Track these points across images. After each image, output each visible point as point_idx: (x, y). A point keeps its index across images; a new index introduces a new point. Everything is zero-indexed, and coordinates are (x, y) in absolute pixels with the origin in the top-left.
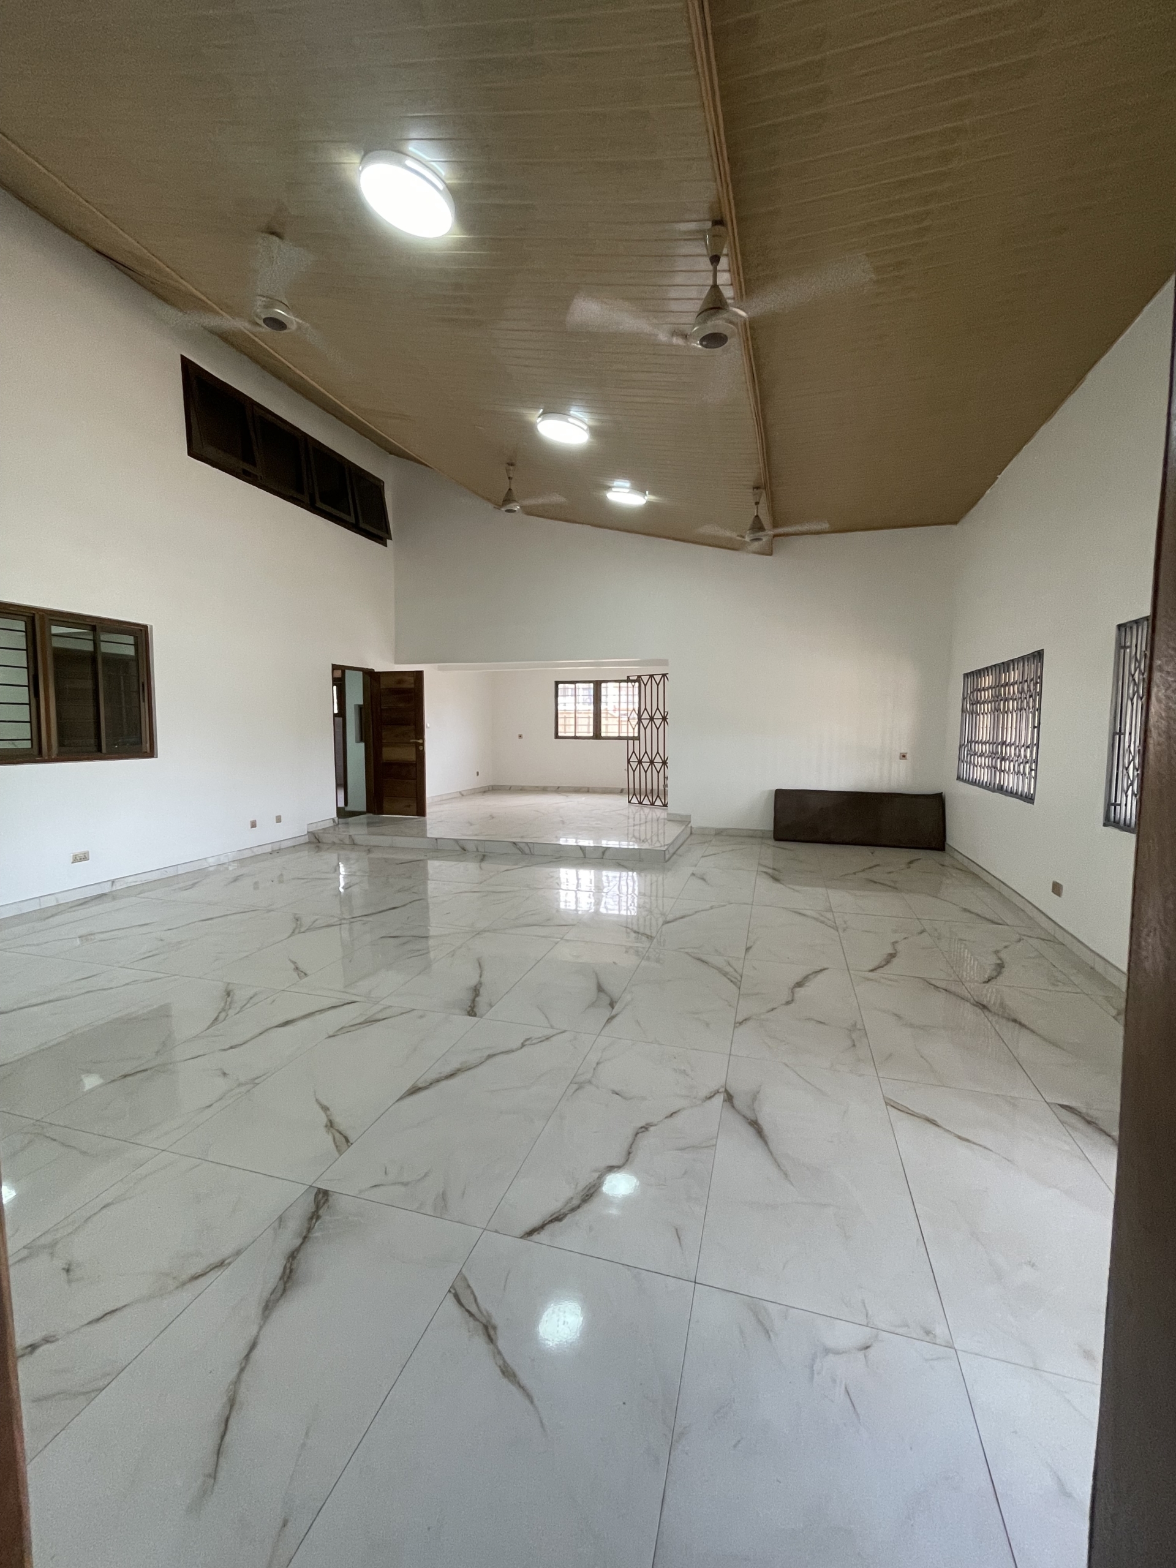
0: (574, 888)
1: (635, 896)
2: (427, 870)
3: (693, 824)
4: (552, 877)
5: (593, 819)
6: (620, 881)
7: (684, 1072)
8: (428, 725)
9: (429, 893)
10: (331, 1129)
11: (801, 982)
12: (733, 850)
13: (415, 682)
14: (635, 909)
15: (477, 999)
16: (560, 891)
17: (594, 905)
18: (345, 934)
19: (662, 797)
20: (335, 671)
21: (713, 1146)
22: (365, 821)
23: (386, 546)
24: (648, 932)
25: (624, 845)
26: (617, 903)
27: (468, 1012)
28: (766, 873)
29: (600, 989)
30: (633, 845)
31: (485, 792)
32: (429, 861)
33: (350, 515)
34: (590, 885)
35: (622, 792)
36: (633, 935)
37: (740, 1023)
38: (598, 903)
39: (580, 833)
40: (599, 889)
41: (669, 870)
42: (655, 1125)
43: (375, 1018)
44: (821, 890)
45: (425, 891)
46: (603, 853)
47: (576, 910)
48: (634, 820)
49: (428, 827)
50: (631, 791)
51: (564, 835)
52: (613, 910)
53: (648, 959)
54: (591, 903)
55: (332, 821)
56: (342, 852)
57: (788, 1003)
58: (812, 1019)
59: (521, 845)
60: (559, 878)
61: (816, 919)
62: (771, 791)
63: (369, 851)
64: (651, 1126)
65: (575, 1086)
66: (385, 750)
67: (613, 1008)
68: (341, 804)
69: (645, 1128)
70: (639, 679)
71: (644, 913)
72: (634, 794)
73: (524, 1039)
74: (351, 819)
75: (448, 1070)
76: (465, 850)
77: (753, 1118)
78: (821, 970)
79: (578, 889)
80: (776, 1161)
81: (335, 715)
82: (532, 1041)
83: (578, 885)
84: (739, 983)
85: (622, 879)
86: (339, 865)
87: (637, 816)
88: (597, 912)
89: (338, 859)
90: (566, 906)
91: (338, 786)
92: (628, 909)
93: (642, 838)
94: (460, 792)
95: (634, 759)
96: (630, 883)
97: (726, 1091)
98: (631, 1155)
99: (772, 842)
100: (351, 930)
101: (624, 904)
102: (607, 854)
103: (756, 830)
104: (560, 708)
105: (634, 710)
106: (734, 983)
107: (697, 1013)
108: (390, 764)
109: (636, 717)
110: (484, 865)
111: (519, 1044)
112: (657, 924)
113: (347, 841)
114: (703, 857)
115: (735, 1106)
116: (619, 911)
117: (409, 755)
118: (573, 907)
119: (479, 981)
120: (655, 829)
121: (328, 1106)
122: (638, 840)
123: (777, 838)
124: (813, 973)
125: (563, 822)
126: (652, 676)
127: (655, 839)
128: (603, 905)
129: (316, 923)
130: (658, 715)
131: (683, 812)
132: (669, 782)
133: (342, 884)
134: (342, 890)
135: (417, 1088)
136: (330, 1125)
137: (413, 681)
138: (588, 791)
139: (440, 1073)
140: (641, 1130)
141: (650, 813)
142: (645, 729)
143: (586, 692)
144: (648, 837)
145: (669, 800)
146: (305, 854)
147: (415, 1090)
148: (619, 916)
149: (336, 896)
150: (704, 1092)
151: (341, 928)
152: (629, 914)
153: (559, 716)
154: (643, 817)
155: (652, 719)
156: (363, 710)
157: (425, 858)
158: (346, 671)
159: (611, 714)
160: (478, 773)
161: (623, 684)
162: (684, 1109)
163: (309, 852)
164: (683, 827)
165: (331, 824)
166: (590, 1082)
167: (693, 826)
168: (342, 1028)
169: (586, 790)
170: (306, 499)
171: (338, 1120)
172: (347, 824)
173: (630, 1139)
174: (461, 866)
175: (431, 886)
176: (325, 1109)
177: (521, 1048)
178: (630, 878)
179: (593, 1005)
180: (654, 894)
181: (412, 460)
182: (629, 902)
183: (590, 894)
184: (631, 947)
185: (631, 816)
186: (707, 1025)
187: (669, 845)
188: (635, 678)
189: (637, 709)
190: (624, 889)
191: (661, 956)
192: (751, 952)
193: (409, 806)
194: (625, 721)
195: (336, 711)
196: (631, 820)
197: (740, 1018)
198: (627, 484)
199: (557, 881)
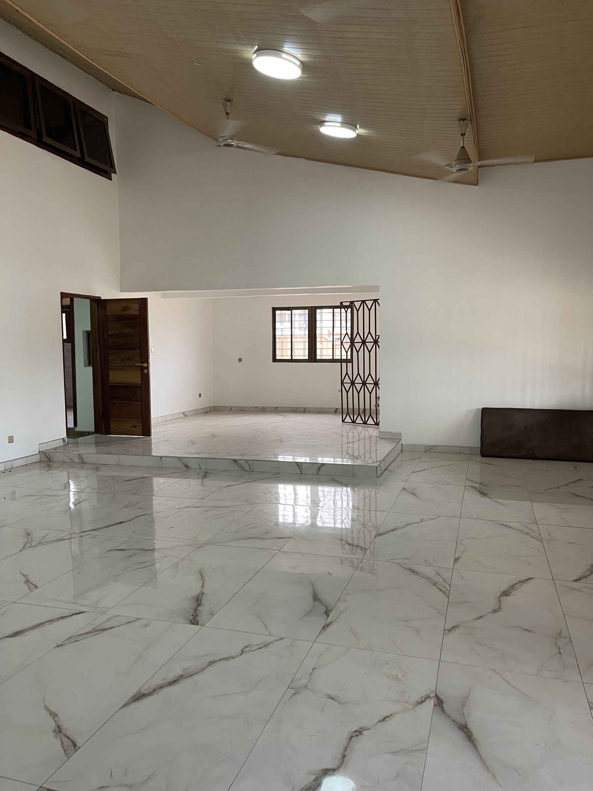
0: (292, 502)
1: (349, 510)
2: (152, 486)
3: (403, 442)
4: (270, 492)
5: (309, 437)
6: (335, 495)
7: (396, 678)
8: (153, 350)
9: (154, 509)
10: (60, 734)
11: (507, 591)
12: (442, 466)
13: (139, 309)
14: (350, 522)
15: (199, 608)
16: (279, 505)
17: (311, 519)
18: (75, 548)
19: (374, 416)
20: (64, 299)
21: (424, 749)
22: (93, 440)
23: (111, 180)
24: (362, 544)
25: (339, 461)
26: (332, 516)
27: (191, 621)
28: (474, 487)
29: (316, 598)
30: (347, 461)
31: (207, 413)
32: (154, 479)
33: (76, 150)
34: (308, 500)
35: (336, 411)
36: (348, 547)
37: (449, 631)
38: (314, 517)
39: (297, 450)
40: (315, 503)
41: (381, 485)
42: (369, 729)
43: (101, 627)
44: (527, 504)
45: (151, 506)
46: (319, 469)
47: (294, 523)
48: (348, 438)
49: (153, 446)
50: (345, 410)
51: (283, 453)
52: (329, 523)
53: (362, 569)
54: (307, 517)
55: (62, 441)
56: (72, 470)
57: (495, 611)
58: (519, 627)
59: (242, 463)
60: (277, 493)
61: (521, 531)
62: (477, 409)
63: (97, 469)
64: (366, 730)
65: (293, 691)
66: (111, 373)
67: (328, 616)
68: (71, 425)
69: (359, 732)
70: (351, 305)
71: (358, 526)
72: (348, 414)
73: (244, 646)
74: (80, 439)
75: (171, 676)
76: (188, 468)
77: (463, 723)
78: (527, 580)
79: (295, 504)
80: (485, 764)
81: (64, 341)
82: (251, 648)
83: (295, 500)
84: (448, 592)
85: (337, 494)
86: (69, 482)
87: (351, 434)
88: (313, 525)
89: (68, 477)
90: (284, 519)
91: (67, 407)
92: (342, 522)
93: (356, 456)
94: (183, 413)
95: (347, 380)
96: (345, 498)
97: (437, 696)
98: (346, 758)
99: (479, 458)
100: (80, 543)
101: (338, 518)
102: (323, 469)
103: (463, 447)
104: (278, 333)
105: (347, 334)
106: (444, 593)
107: (407, 621)
108: (117, 387)
109: (349, 341)
110: (206, 481)
111: (239, 651)
112: (371, 536)
113: (76, 460)
114: (413, 472)
115: (445, 710)
116: (335, 523)
117: (133, 378)
118: (291, 520)
119: (201, 591)
120: (368, 447)
121: (56, 712)
122: (352, 457)
123: (483, 454)
124: (519, 582)
125: (281, 441)
126: (363, 302)
127: (367, 455)
128: (318, 519)
129: (46, 537)
130: (370, 339)
131: (393, 430)
132: (380, 402)
133: (72, 500)
134: (72, 506)
135: (142, 694)
136: (59, 730)
137: (138, 309)
138: (305, 411)
139: (164, 679)
140: (354, 734)
141: (363, 431)
142: (358, 352)
143: (302, 318)
144: (362, 452)
145: (381, 418)
146: (36, 472)
147: (139, 697)
148: (335, 528)
149: (66, 511)
150: (416, 697)
151: (71, 542)
152: (344, 527)
153: (277, 341)
154: (356, 435)
155: (364, 342)
156: (90, 336)
157: (150, 475)
158: (74, 298)
159: (325, 339)
160: (200, 395)
161: (337, 311)
162: (396, 713)
163: (40, 470)
164: (394, 445)
165: (61, 443)
166: (306, 687)
167: (403, 443)
168: (70, 638)
169: (303, 409)
170: (35, 136)
171: (65, 725)
172: (77, 443)
173: (344, 742)
174: (184, 483)
175: (156, 502)
176: (54, 715)
177: (241, 654)
178: (344, 493)
179: (309, 613)
180: (367, 508)
181: (133, 97)
182: (344, 517)
183: (307, 509)
184: (346, 558)
185: (345, 434)
186: (418, 632)
187: (381, 461)
188: (348, 304)
189: (349, 332)
190: (339, 503)
191: (375, 567)
192: (460, 561)
193: (135, 426)
194: (338, 345)
195: (65, 337)
196: (345, 440)
197: (448, 626)
198: (338, 118)
199: (275, 496)
